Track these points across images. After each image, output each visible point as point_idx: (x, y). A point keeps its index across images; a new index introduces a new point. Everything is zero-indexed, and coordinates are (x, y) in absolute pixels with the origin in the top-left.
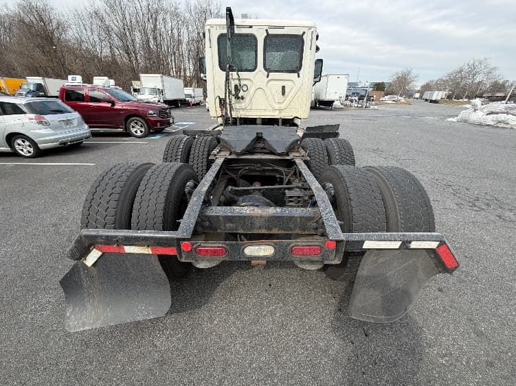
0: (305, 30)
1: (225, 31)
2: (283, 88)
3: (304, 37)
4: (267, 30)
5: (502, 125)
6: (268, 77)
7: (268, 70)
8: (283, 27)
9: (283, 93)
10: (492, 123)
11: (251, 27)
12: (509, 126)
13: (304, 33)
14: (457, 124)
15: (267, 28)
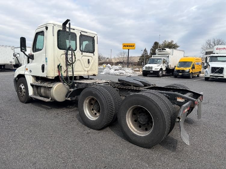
0: (95, 35)
1: (61, 29)
2: (89, 60)
3: (95, 38)
4: (80, 32)
5: (122, 74)
6: (82, 54)
7: (82, 51)
8: (86, 32)
9: (89, 62)
10: (119, 74)
11: (74, 29)
12: (124, 75)
13: (94, 36)
14: (105, 75)
15: (80, 31)
